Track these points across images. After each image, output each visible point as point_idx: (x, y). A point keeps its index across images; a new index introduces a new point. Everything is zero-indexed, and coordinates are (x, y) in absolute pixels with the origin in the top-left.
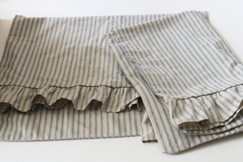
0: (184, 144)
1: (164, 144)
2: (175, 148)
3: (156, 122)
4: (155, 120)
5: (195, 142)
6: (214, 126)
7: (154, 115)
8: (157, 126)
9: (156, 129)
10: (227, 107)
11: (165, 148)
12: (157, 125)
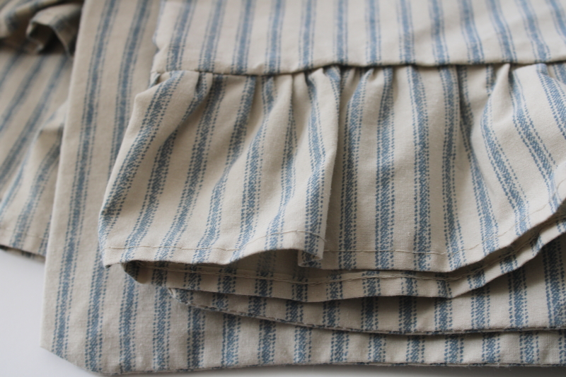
0: (161, 340)
1: (63, 305)
2: (106, 347)
3: (82, 174)
4: (84, 157)
5: (230, 342)
6: (372, 289)
7: (88, 129)
8: (79, 195)
9: (66, 207)
10: (506, 177)
11: (62, 327)
12: (80, 188)
